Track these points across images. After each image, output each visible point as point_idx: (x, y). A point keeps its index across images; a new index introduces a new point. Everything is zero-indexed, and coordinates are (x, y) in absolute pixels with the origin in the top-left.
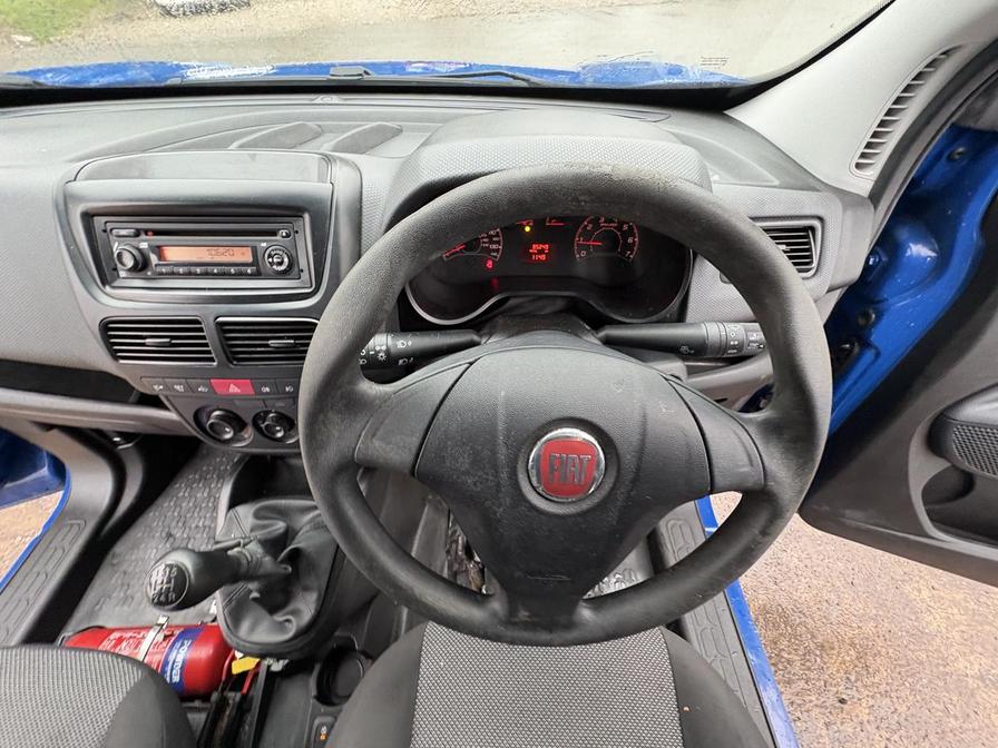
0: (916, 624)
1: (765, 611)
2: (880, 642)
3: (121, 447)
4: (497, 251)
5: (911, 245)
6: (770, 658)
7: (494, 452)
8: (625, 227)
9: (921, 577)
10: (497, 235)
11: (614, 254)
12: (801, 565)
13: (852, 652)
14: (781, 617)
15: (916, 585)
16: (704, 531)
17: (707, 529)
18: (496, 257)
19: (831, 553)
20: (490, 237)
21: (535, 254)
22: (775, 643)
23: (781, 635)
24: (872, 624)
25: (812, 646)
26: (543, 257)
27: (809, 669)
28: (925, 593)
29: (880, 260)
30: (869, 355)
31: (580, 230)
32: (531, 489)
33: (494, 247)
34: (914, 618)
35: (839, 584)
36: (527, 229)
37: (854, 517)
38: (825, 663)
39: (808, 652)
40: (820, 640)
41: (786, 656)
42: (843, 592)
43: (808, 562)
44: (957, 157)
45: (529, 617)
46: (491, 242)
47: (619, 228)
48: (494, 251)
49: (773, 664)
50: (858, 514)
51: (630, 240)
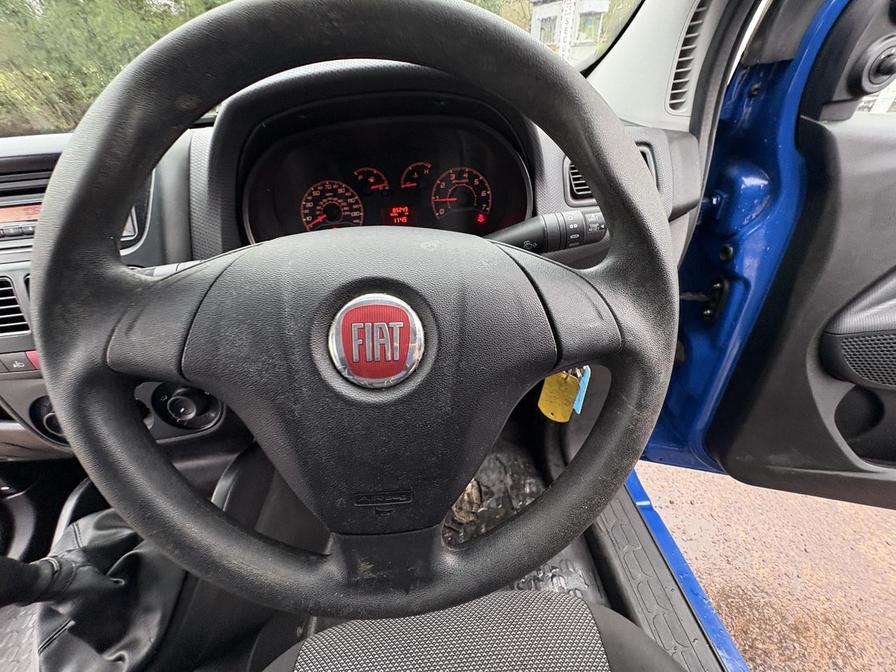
0: (885, 586)
1: (724, 595)
2: (855, 613)
3: (9, 498)
4: (359, 217)
5: (744, 179)
6: (745, 651)
7: (280, 328)
8: (476, 182)
9: (872, 534)
10: (357, 202)
11: (471, 209)
12: (749, 539)
13: (830, 631)
14: (743, 600)
15: (870, 543)
16: (635, 505)
17: (638, 504)
18: (358, 224)
19: (776, 521)
20: (350, 205)
21: (396, 217)
22: (746, 633)
23: (749, 621)
24: (840, 594)
25: (786, 630)
26: (405, 220)
27: (790, 659)
28: (882, 550)
29: (722, 197)
30: (739, 288)
31: (434, 189)
32: (334, 373)
33: (355, 214)
34: (880, 580)
35: (793, 554)
37: (779, 462)
38: (806, 650)
39: (783, 638)
40: (791, 621)
41: (760, 646)
42: (799, 562)
43: (754, 534)
44: (755, 93)
45: (372, 570)
46: (352, 210)
47: (471, 183)
48: (356, 218)
49: (750, 659)
50: (783, 458)
51: (483, 194)
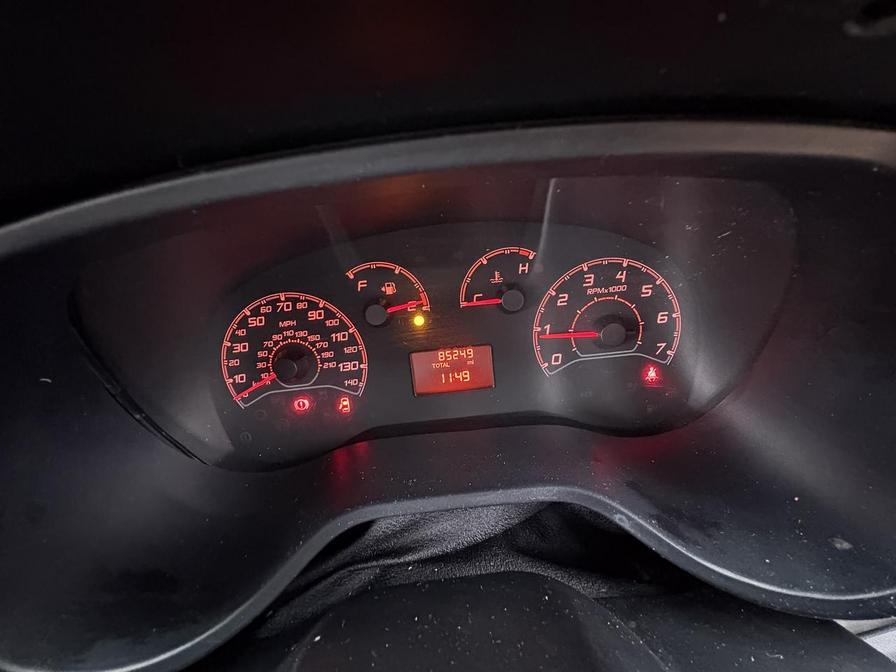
4: (357, 374)
8: (646, 291)
10: (352, 341)
18: (355, 388)
20: (337, 347)
21: (445, 371)
26: (465, 376)
31: (541, 309)
33: (349, 366)
36: (419, 321)
46: (340, 357)
47: (632, 294)
48: (351, 375)
51: (662, 319)
